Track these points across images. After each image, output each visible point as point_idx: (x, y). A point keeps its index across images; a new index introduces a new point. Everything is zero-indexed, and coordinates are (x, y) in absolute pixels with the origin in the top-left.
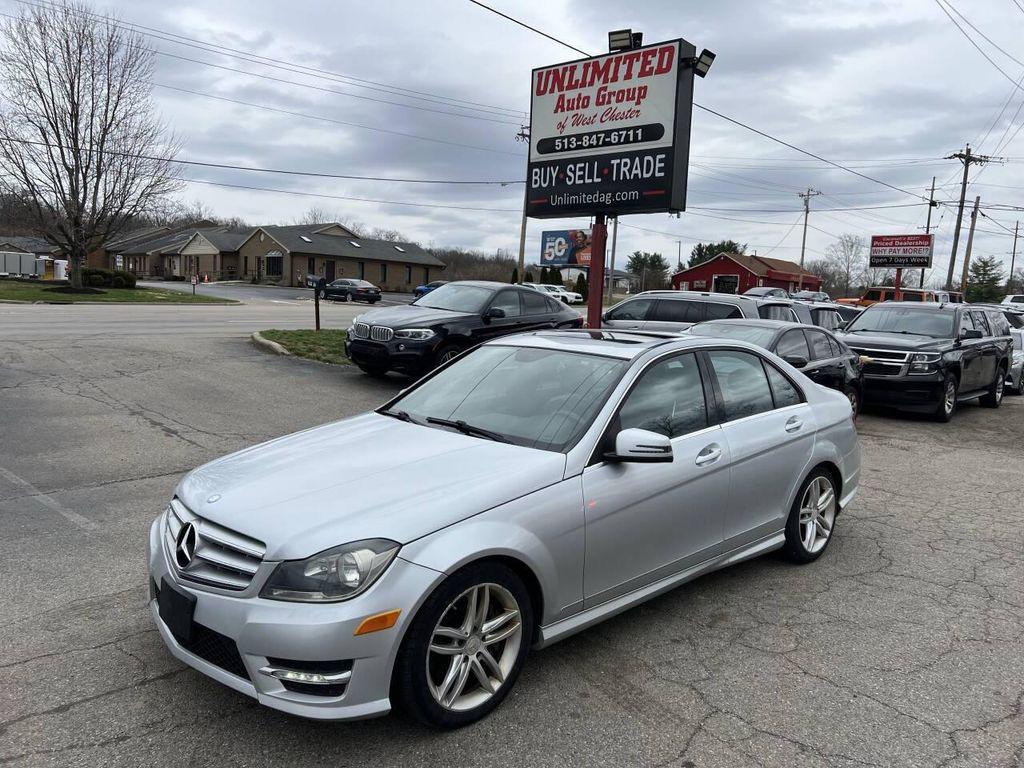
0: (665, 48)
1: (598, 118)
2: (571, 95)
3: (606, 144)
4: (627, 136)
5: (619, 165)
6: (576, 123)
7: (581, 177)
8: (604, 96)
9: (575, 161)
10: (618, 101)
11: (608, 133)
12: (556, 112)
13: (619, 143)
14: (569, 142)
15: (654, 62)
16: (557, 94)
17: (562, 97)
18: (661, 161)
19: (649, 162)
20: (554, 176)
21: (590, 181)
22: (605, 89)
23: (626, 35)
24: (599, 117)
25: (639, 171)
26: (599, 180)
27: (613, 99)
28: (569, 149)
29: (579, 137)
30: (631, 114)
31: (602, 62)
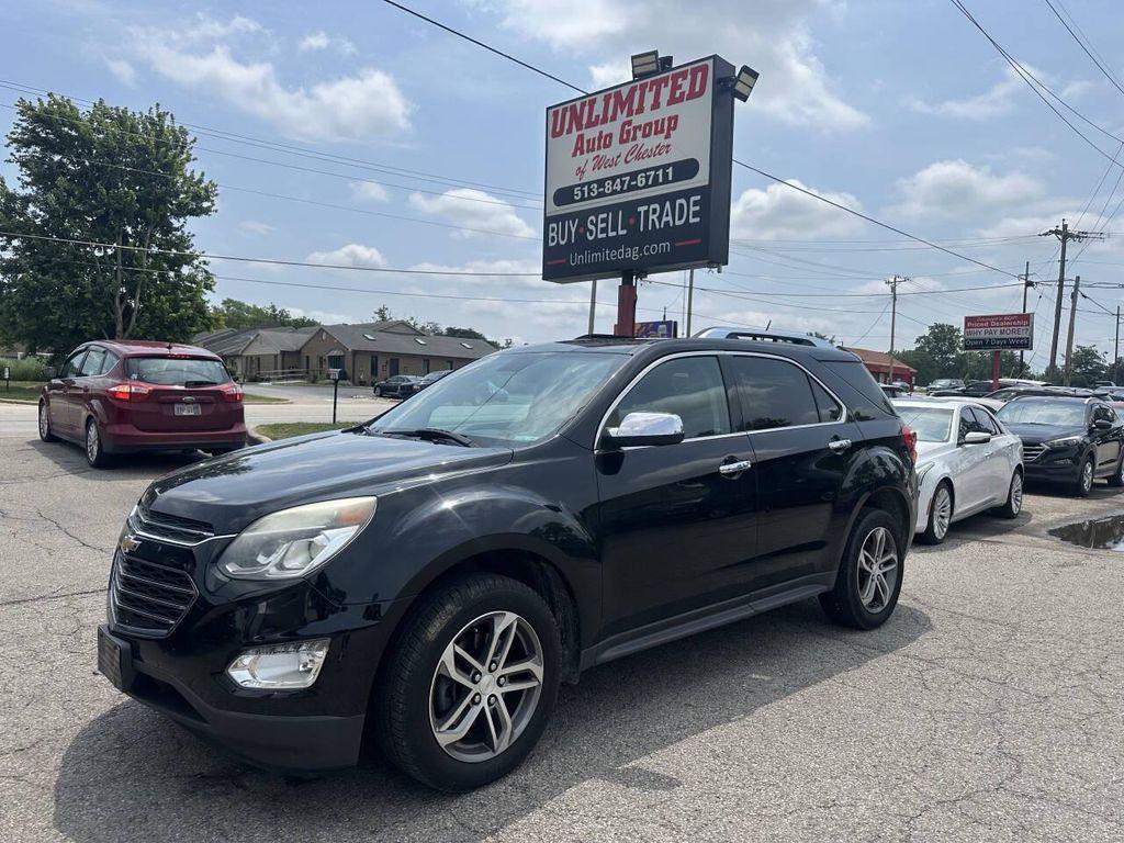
0: (698, 68)
1: (622, 159)
2: (591, 133)
3: (631, 188)
4: (656, 176)
5: (647, 212)
6: (597, 167)
7: (604, 230)
8: (629, 132)
9: (596, 211)
10: (644, 136)
11: (634, 175)
12: (574, 155)
13: (646, 186)
14: (590, 190)
15: (685, 85)
16: (575, 134)
17: (581, 138)
18: (695, 203)
19: (681, 205)
20: (573, 230)
21: (614, 234)
22: (629, 123)
23: (652, 58)
24: (623, 156)
25: (670, 218)
26: (625, 232)
27: (639, 134)
28: (590, 198)
29: (601, 183)
30: (659, 150)
31: (625, 92)
